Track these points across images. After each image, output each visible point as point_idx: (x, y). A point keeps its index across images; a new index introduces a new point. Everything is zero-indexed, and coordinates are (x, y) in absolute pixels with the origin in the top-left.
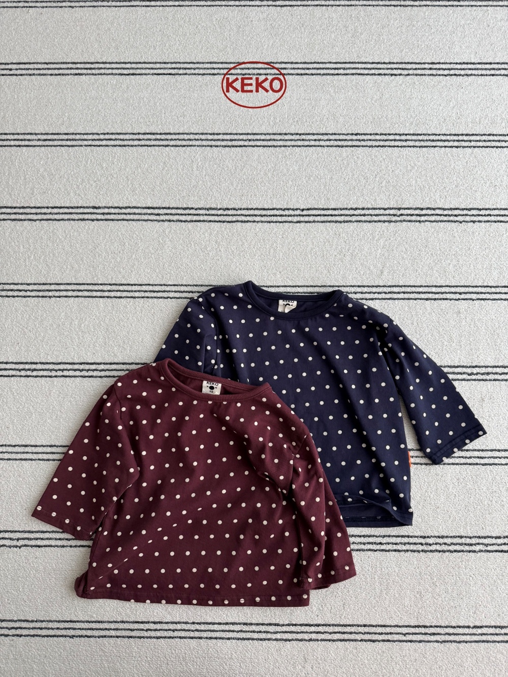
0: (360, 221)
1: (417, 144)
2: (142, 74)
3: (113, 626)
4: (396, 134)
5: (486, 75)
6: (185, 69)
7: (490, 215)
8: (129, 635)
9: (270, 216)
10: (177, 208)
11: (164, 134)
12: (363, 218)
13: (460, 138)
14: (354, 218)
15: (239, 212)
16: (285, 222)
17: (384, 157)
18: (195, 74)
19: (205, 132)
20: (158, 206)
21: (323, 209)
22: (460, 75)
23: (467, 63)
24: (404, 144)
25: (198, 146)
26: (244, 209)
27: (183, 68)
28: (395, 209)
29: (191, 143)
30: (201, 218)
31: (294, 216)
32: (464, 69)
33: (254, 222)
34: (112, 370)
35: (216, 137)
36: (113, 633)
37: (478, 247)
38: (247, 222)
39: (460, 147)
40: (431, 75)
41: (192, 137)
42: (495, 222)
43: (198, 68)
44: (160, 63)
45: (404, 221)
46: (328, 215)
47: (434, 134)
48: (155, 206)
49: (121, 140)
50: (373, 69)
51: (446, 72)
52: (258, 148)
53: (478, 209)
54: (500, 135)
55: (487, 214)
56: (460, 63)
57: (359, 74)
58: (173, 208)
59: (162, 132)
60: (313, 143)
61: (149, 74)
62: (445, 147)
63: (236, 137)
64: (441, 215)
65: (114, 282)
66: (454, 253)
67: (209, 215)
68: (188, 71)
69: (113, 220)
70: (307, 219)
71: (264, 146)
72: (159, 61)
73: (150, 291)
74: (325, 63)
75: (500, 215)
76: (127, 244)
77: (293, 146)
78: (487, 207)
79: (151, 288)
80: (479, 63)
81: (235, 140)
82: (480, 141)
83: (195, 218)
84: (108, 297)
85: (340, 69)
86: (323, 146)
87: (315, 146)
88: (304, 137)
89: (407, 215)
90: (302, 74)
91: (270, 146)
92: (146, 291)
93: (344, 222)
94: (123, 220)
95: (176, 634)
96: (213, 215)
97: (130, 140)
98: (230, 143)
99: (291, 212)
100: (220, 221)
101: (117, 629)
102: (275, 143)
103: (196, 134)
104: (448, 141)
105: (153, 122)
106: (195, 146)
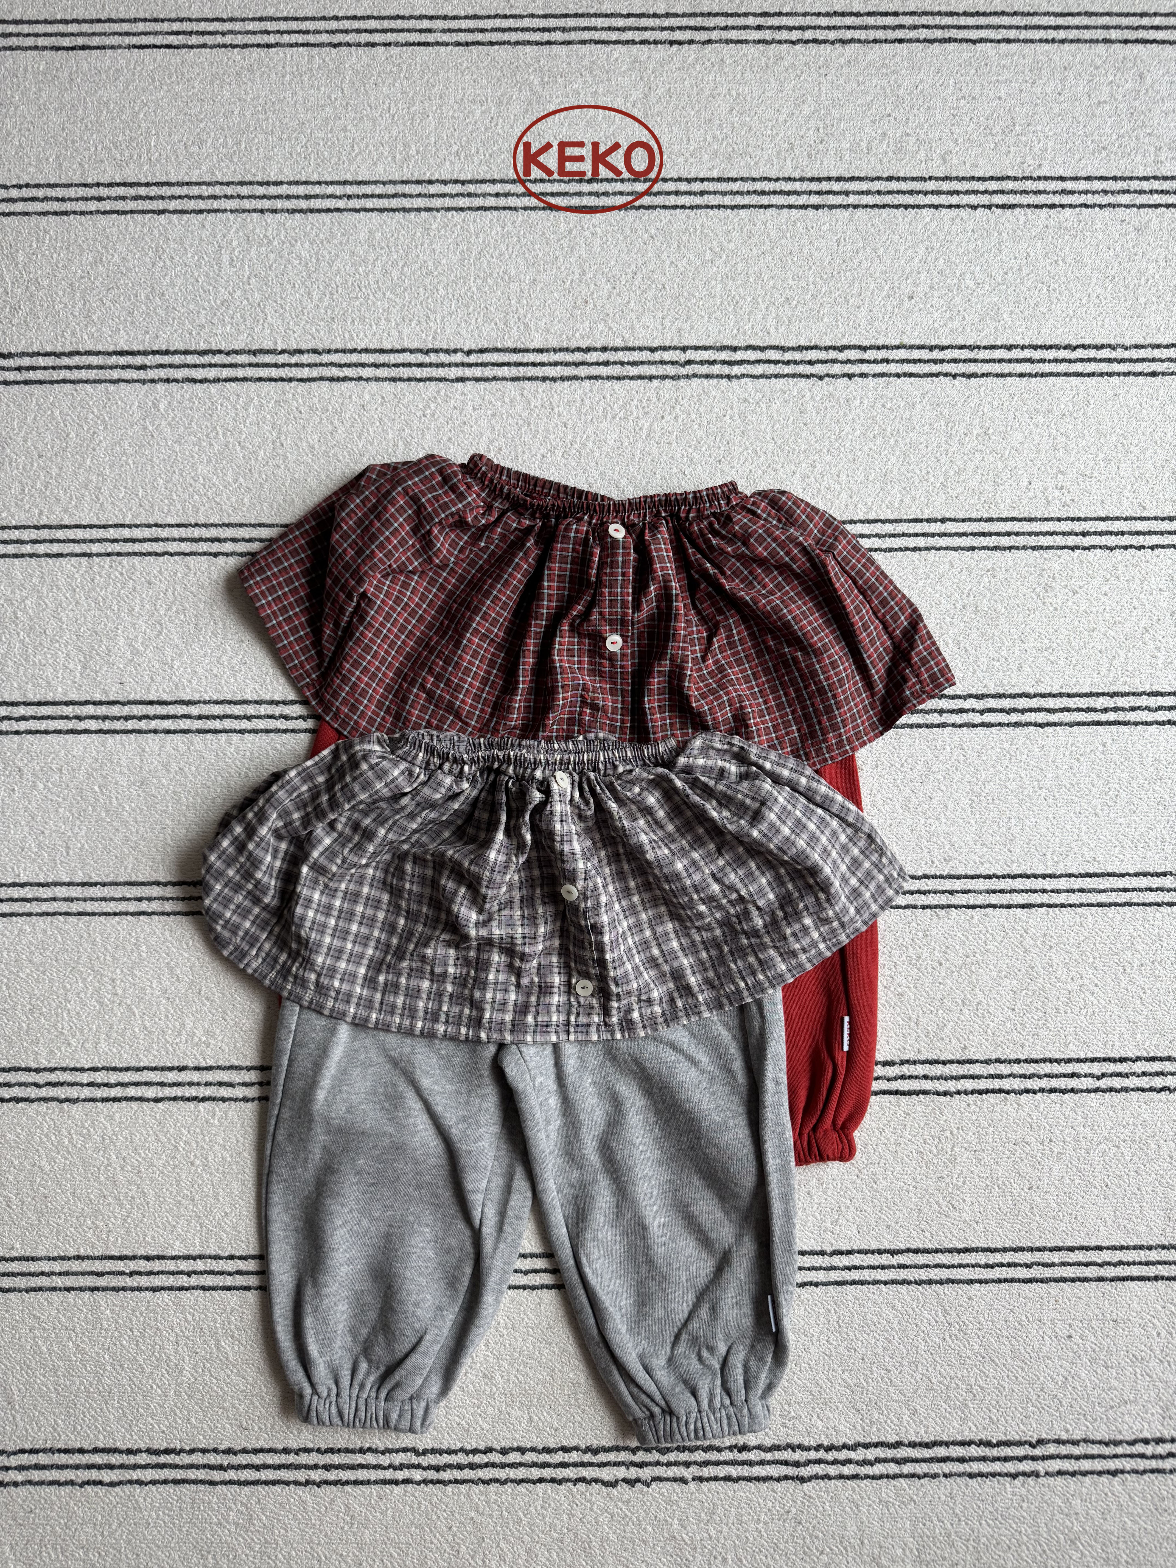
0: (596, 378)
1: (727, 200)
2: (103, 48)
3: (57, 1267)
4: (680, 179)
5: (886, 41)
6: (203, 33)
7: (887, 361)
8: (93, 1285)
9: (395, 365)
10: (186, 352)
11: (155, 184)
12: (603, 371)
13: (825, 186)
14: (583, 371)
15: (326, 358)
16: (430, 379)
17: (653, 232)
18: (225, 46)
19: (249, 178)
20: (141, 348)
21: (515, 351)
22: (825, 42)
23: (843, 14)
24: (698, 200)
25: (232, 211)
26: (337, 351)
27: (198, 33)
28: (675, 348)
29: (216, 205)
30: (240, 373)
31: (450, 365)
32: (834, 28)
33: (360, 379)
34: (43, 718)
35: (273, 190)
36: (59, 1282)
37: (858, 433)
38: (345, 379)
39: (823, 206)
40: (759, 42)
41: (218, 190)
42: (898, 375)
43: (231, 32)
44: (145, 20)
45: (695, 375)
46: (526, 364)
47: (765, 179)
48: (135, 348)
49: (57, 199)
50: (630, 29)
51: (795, 35)
52: (369, 214)
53: (860, 347)
54: (913, 179)
55: (880, 358)
56: (828, 14)
57: (597, 42)
58: (176, 352)
59: (149, 179)
60: (491, 202)
61: (120, 47)
62: (790, 207)
63: (317, 190)
64: (776, 362)
65: (44, 521)
66: (803, 447)
67: (257, 365)
68: (209, 40)
69: (41, 382)
70: (478, 372)
71: (381, 210)
72: (141, 15)
73: (126, 541)
74: (521, 17)
75: (908, 361)
76: (72, 435)
77: (448, 209)
78: (880, 342)
79: (126, 533)
80: (869, 14)
81: (316, 196)
82: (867, 193)
83: (226, 373)
84: (31, 556)
85: (554, 29)
86: (515, 209)
87: (496, 208)
88: (471, 188)
89: (702, 363)
90: (467, 44)
91: (393, 210)
92: (115, 541)
93: (562, 379)
94: (64, 381)
95: (194, 1280)
96: (267, 365)
97: (77, 199)
98: (303, 204)
99: (443, 358)
100: (282, 379)
101: (67, 1274)
102: (406, 203)
103: (228, 184)
104: (795, 193)
105: (131, 157)
106: (225, 211)
